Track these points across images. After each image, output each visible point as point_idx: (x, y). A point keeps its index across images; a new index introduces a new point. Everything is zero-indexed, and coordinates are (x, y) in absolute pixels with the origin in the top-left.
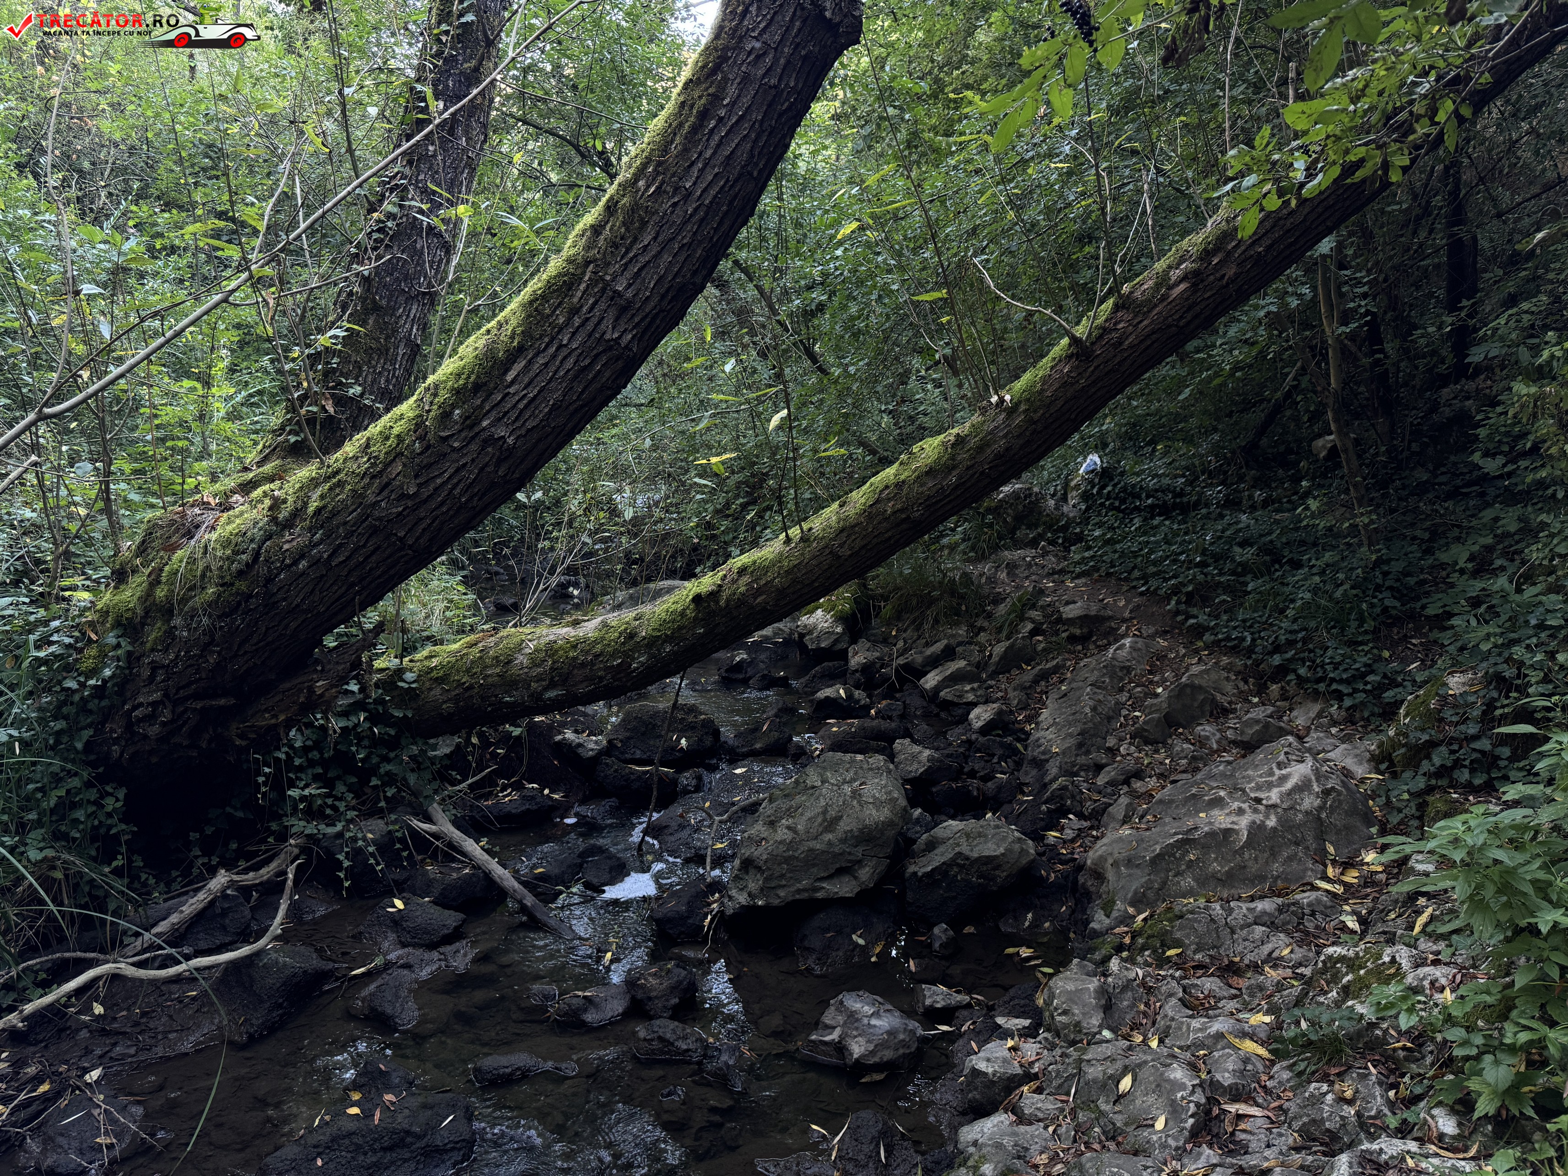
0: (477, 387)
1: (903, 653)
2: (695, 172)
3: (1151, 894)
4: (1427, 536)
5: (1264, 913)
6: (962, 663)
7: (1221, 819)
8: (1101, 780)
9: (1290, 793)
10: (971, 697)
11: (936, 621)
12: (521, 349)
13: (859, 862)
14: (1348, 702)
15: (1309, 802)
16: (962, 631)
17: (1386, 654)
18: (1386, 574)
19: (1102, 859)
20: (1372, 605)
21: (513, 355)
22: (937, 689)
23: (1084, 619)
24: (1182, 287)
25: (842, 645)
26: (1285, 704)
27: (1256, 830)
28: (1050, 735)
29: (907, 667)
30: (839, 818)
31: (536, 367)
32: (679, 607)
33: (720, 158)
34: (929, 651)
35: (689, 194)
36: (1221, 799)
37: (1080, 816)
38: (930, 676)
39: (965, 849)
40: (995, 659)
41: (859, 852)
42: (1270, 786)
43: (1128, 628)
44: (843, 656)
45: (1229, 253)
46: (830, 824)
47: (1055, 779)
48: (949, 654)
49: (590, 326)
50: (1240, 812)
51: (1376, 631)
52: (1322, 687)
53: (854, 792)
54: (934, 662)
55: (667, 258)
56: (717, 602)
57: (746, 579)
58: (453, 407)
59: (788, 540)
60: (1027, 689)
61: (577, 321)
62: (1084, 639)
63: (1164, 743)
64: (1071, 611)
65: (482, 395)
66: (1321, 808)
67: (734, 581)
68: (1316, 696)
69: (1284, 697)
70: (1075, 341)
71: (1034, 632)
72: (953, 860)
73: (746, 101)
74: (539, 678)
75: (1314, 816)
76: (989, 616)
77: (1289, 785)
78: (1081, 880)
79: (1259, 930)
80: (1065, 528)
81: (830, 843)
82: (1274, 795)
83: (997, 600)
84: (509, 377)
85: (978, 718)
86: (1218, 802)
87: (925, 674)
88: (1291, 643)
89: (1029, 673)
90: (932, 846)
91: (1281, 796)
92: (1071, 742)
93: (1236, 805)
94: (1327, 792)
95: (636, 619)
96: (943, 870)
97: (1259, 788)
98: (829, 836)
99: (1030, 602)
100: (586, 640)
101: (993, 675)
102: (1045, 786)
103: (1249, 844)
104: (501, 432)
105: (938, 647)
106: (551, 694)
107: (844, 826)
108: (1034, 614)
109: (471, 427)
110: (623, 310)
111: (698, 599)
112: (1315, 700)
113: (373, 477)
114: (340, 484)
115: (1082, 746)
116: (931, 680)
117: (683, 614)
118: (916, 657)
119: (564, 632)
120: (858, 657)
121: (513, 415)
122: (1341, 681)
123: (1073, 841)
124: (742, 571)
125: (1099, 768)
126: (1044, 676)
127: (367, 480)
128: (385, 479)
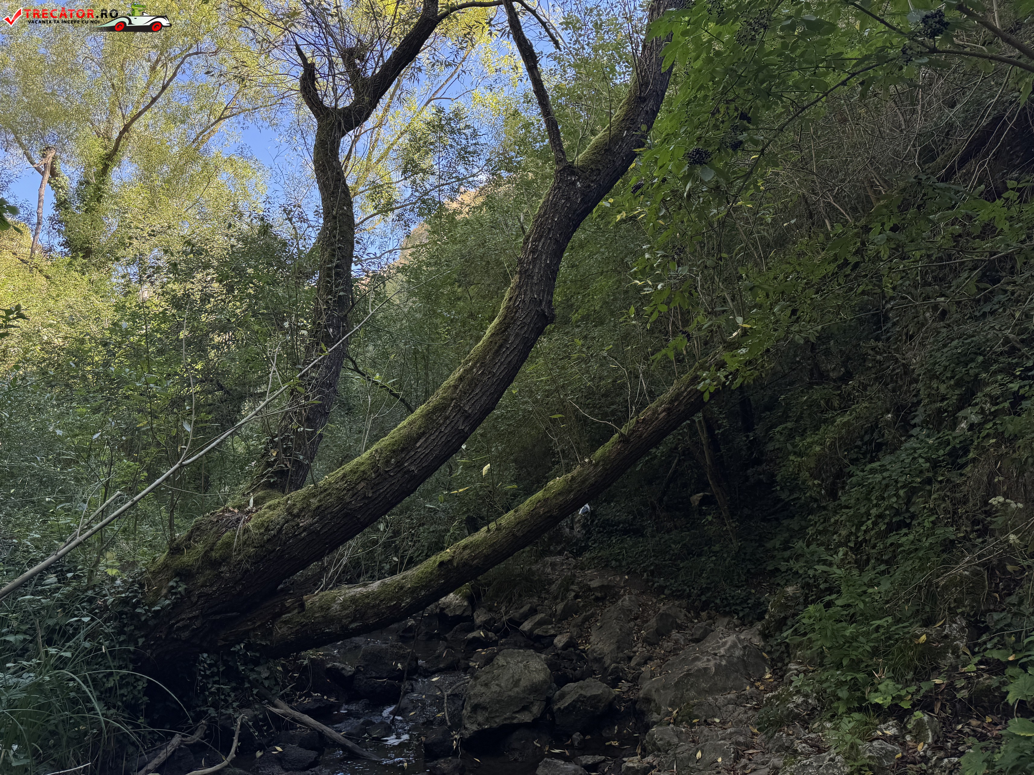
0: (403, 450)
1: (506, 613)
2: (497, 366)
3: (677, 701)
4: (758, 538)
5: (731, 699)
6: (542, 615)
7: (700, 665)
8: (633, 663)
9: (729, 649)
10: (552, 632)
11: (520, 596)
12: (424, 433)
13: (532, 703)
14: (741, 614)
15: (738, 653)
16: (535, 600)
17: (753, 591)
18: (745, 554)
19: (649, 690)
20: (742, 569)
21: (419, 437)
22: (531, 630)
23: (602, 588)
24: (664, 414)
25: (468, 613)
26: (711, 621)
27: (718, 666)
28: (600, 645)
29: (511, 620)
30: (520, 680)
31: (430, 441)
32: (430, 570)
33: (507, 362)
34: (522, 611)
35: (495, 374)
36: (698, 657)
37: (627, 681)
38: (525, 624)
39: (583, 692)
40: (559, 612)
41: (532, 697)
42: (719, 648)
43: (625, 591)
44: (470, 619)
45: (681, 401)
46: (516, 683)
47: (610, 665)
48: (533, 611)
49: (453, 424)
50: (708, 660)
51: (746, 580)
52: (727, 609)
53: (525, 666)
54: (525, 617)
55: (485, 398)
56: (452, 564)
57: (468, 551)
58: (391, 458)
59: (489, 530)
60: (580, 626)
61: (448, 422)
62: (602, 599)
63: (658, 644)
64: (595, 584)
65: (405, 453)
66: (744, 655)
67: (460, 553)
68: (725, 614)
69: (710, 618)
70: (622, 435)
71: (576, 597)
72: (578, 698)
73: (517, 342)
74: (347, 616)
75: (741, 659)
76: (548, 592)
77: (727, 646)
78: (637, 707)
79: (731, 707)
80: (576, 544)
81: (518, 693)
82: (722, 651)
83: (551, 582)
84: (418, 445)
85: (560, 641)
86: (697, 659)
87: (522, 623)
88: (708, 589)
89: (578, 618)
90: (562, 696)
91: (725, 651)
92: (613, 647)
93: (705, 658)
94: (745, 648)
95: (403, 579)
96: (573, 705)
97: (714, 649)
98: (516, 689)
99: (570, 581)
100: (373, 593)
101: (560, 621)
102: (606, 669)
103: (716, 673)
104: (413, 468)
105: (526, 608)
106: (354, 625)
107: (523, 683)
108: (574, 587)
109: (399, 466)
110: (467, 418)
111: (442, 564)
112: (725, 617)
113: (349, 490)
114: (329, 494)
115: (619, 648)
116: (526, 626)
117: (431, 573)
118: (514, 614)
119: (358, 590)
120: (480, 617)
121: (418, 461)
122: (737, 604)
123: (627, 692)
124: (465, 547)
125: (630, 659)
126: (587, 619)
127: (345, 492)
128: (355, 491)
